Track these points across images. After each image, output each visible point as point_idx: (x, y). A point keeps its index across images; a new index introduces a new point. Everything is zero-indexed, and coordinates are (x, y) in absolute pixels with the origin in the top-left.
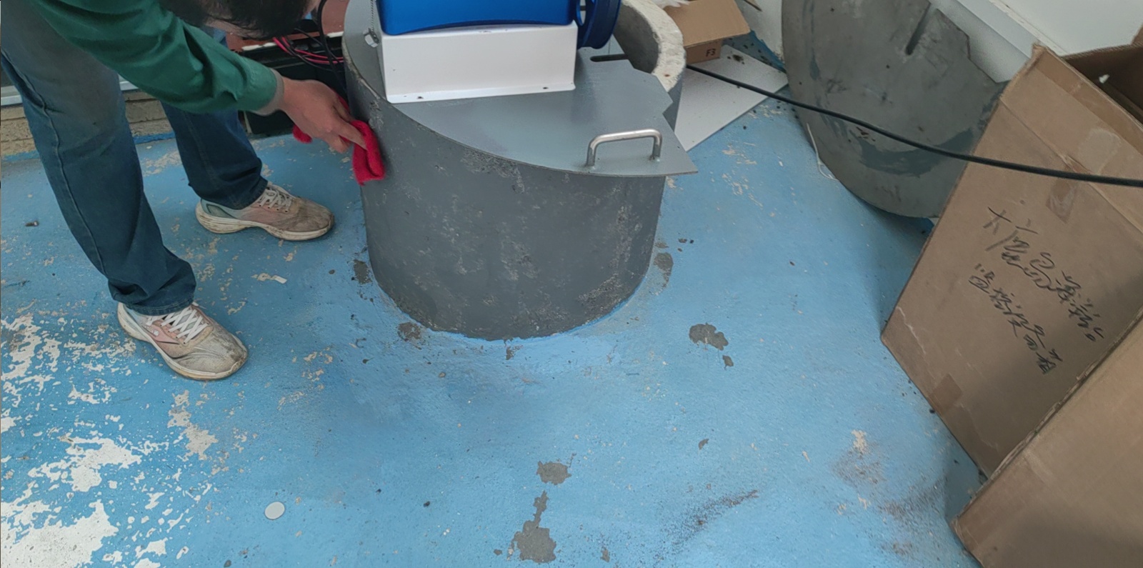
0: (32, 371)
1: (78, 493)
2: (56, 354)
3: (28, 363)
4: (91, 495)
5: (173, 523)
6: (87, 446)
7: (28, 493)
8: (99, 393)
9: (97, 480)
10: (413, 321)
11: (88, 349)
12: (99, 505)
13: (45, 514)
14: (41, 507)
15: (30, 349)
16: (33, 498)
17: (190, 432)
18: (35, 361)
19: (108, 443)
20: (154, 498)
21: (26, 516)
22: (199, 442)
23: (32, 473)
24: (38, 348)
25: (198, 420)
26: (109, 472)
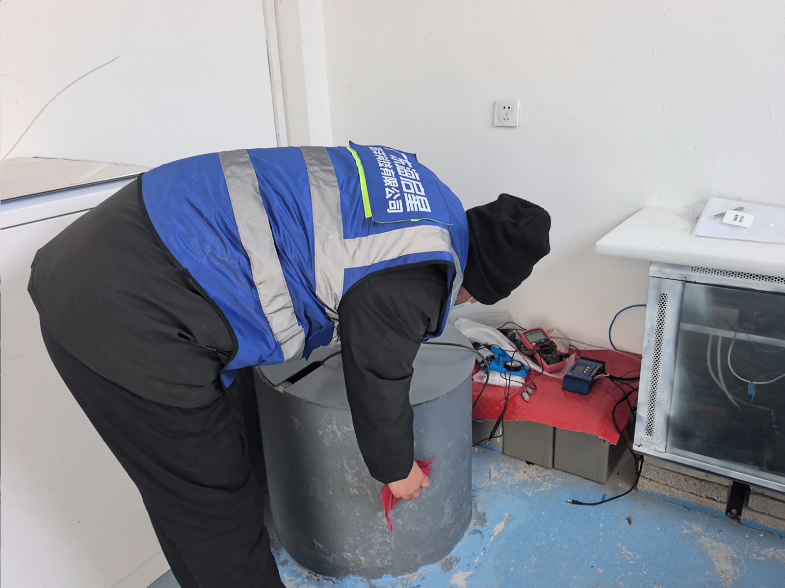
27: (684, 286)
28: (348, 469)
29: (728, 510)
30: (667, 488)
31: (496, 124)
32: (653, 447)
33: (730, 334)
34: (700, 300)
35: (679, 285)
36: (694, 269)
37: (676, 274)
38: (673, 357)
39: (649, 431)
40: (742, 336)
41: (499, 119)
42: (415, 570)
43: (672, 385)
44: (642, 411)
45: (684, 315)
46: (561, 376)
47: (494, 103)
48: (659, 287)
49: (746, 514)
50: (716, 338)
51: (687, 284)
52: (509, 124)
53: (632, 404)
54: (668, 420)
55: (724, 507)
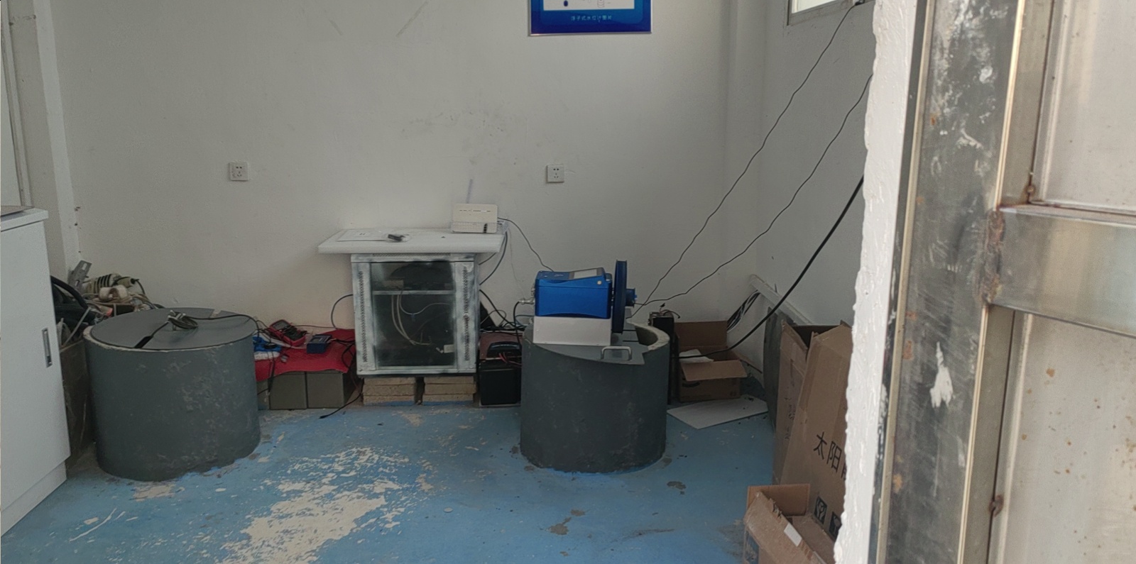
0: (367, 461)
1: (375, 493)
2: (377, 458)
3: (365, 460)
4: (381, 494)
5: (409, 505)
6: (382, 482)
7: (357, 490)
8: (390, 470)
9: (384, 491)
10: (533, 465)
11: (390, 459)
12: (382, 497)
13: (361, 496)
14: (360, 494)
15: (367, 457)
16: (359, 492)
17: (424, 484)
18: (368, 459)
19: (391, 483)
20: (403, 498)
21: (355, 495)
22: (426, 487)
23: (360, 486)
24: (370, 457)
25: (427, 481)
26: (388, 489)
27: (371, 266)
28: (185, 392)
29: (416, 402)
30: (381, 397)
31: (232, 178)
32: (368, 369)
33: (398, 293)
34: (380, 273)
35: (368, 265)
36: (374, 254)
37: (365, 259)
38: (371, 309)
39: (365, 359)
40: (405, 292)
41: (233, 175)
42: (233, 462)
43: (373, 326)
44: (359, 348)
45: (374, 286)
46: (305, 347)
47: (229, 164)
48: (358, 267)
49: (425, 398)
50: (396, 296)
51: (373, 264)
52: (242, 178)
53: (353, 354)
54: (375, 350)
55: (412, 398)
